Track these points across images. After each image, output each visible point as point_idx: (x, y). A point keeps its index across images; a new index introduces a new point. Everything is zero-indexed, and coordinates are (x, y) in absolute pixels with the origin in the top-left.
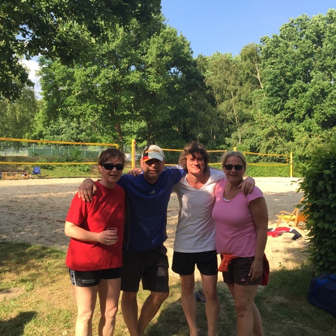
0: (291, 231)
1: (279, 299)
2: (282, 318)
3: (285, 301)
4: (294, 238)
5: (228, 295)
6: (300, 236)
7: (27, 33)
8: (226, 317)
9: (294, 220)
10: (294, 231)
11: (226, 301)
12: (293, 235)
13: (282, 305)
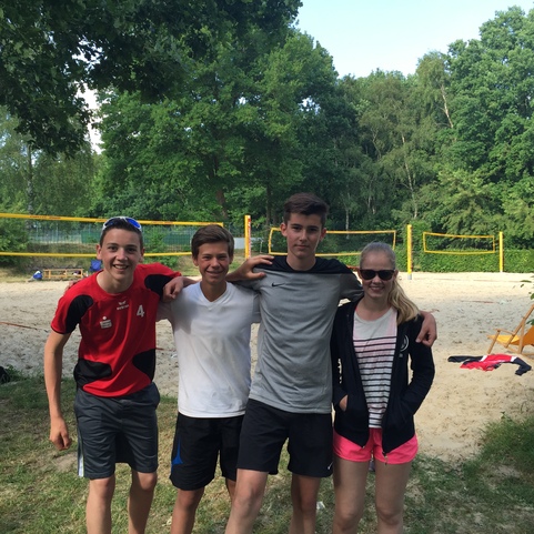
0: (512, 360)
1: (507, 471)
2: (515, 502)
3: (517, 474)
4: (519, 373)
5: (422, 465)
6: (529, 368)
7: (93, 53)
8: (423, 500)
9: (516, 343)
10: (517, 361)
11: (421, 473)
12: (517, 367)
13: (512, 480)
